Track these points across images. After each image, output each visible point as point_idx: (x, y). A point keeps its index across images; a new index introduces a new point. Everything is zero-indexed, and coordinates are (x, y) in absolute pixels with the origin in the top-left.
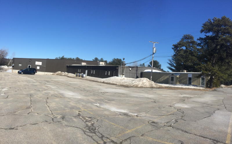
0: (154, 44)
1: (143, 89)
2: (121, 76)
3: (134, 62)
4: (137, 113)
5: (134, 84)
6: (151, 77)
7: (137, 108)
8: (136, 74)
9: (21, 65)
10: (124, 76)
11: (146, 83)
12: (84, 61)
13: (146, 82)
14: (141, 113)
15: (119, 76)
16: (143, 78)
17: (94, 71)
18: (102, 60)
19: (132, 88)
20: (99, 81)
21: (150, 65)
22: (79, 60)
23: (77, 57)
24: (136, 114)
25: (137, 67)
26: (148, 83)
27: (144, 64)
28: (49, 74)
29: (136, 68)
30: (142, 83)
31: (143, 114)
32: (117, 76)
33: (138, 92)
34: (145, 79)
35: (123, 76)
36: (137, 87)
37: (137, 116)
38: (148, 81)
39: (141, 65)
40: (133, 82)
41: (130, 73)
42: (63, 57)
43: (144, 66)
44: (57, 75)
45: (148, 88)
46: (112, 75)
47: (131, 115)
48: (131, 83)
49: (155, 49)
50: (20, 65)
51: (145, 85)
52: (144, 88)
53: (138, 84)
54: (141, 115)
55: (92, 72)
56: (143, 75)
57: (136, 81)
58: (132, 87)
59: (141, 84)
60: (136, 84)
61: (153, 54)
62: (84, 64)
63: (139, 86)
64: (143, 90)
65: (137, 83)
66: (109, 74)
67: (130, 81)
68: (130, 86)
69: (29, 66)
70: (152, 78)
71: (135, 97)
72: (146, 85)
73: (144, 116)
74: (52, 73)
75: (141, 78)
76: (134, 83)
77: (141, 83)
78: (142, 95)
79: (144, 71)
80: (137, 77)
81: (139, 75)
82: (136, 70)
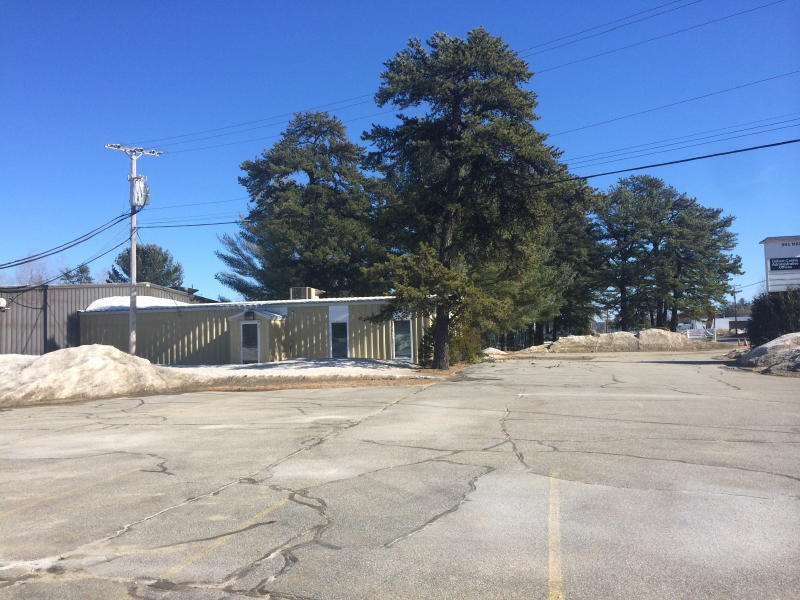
0: (134, 158)
1: (89, 407)
3: (19, 263)
5: (32, 387)
6: (133, 337)
7: (57, 522)
8: (39, 332)
11: (102, 373)
13: (104, 367)
14: (80, 550)
16: (84, 348)
19: (16, 411)
21: (121, 272)
25: (44, 288)
26: (115, 368)
27: (83, 270)
29: (40, 295)
30: (82, 372)
31: (95, 548)
33: (58, 431)
34: (100, 349)
36: (48, 401)
37: (53, 570)
38: (115, 359)
39: (67, 275)
40: (26, 375)
43: (89, 279)
45: (118, 396)
48: (11, 385)
49: (139, 186)
51: (97, 382)
52: (94, 404)
53: (55, 385)
54: (84, 562)
56: (81, 330)
57: (46, 369)
58: (18, 405)
59: (75, 378)
60: (43, 385)
61: (134, 211)
64: (88, 416)
65: (52, 376)
67: (6, 369)
68: (7, 399)
70: (138, 342)
71: (39, 460)
72: (103, 383)
73: (104, 558)
75: (72, 350)
76: (33, 379)
77: (74, 374)
78: (85, 445)
79: (88, 309)
80: (50, 346)
81: (59, 333)
82: (39, 306)
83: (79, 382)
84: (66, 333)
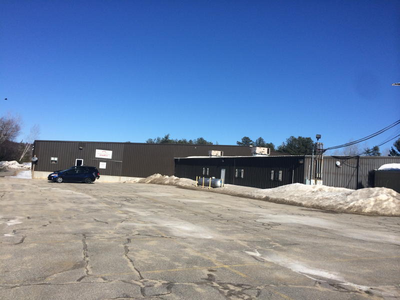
1: (379, 219)
2: (313, 181)
3: (347, 145)
4: (368, 285)
5: (352, 204)
7: (368, 271)
8: (354, 179)
9: (56, 159)
10: (322, 181)
11: (385, 203)
12: (217, 148)
13: (388, 199)
14: (380, 287)
15: (308, 181)
16: (377, 189)
17: (243, 170)
18: (261, 144)
19: (344, 215)
20: (256, 195)
21: (396, 150)
22: (204, 146)
23: (200, 137)
24: (364, 288)
25: (358, 157)
26: (394, 201)
27: (376, 149)
28: (132, 182)
29: (356, 161)
30: (376, 201)
31: (388, 289)
32: (302, 181)
33: (365, 228)
34: (386, 190)
35: (318, 181)
36: (359, 212)
37: (367, 292)
38: (393, 196)
39: (368, 152)
40: (349, 198)
41: (336, 174)
42: (166, 137)
43: (379, 154)
44: (151, 183)
45: (395, 216)
46: (287, 181)
47: (350, 289)
48: (342, 202)
50: (52, 159)
51: (384, 207)
52: (382, 218)
53: (362, 205)
54: (383, 294)
55: (237, 173)
56: (375, 180)
57: (358, 197)
58: (345, 212)
59: (372, 204)
60: (356, 205)
62: (216, 154)
63: (368, 210)
64: (379, 223)
65: (361, 201)
66: (280, 178)
67: (340, 194)
68: (340, 209)
69: (79, 162)
71: (357, 240)
72: (386, 208)
73: (393, 295)
74: (138, 179)
75: (371, 189)
76: (352, 201)
78: (379, 238)
79: (380, 169)
80: (359, 186)
81: (364, 180)
82: (355, 166)
83: (374, 205)
84: (367, 180)
